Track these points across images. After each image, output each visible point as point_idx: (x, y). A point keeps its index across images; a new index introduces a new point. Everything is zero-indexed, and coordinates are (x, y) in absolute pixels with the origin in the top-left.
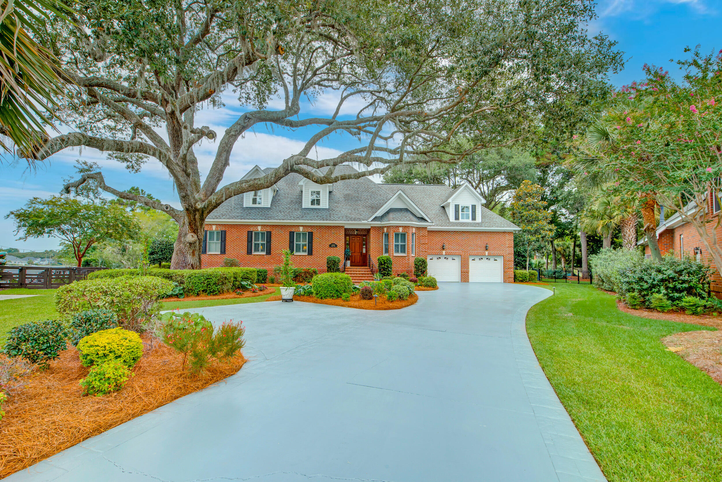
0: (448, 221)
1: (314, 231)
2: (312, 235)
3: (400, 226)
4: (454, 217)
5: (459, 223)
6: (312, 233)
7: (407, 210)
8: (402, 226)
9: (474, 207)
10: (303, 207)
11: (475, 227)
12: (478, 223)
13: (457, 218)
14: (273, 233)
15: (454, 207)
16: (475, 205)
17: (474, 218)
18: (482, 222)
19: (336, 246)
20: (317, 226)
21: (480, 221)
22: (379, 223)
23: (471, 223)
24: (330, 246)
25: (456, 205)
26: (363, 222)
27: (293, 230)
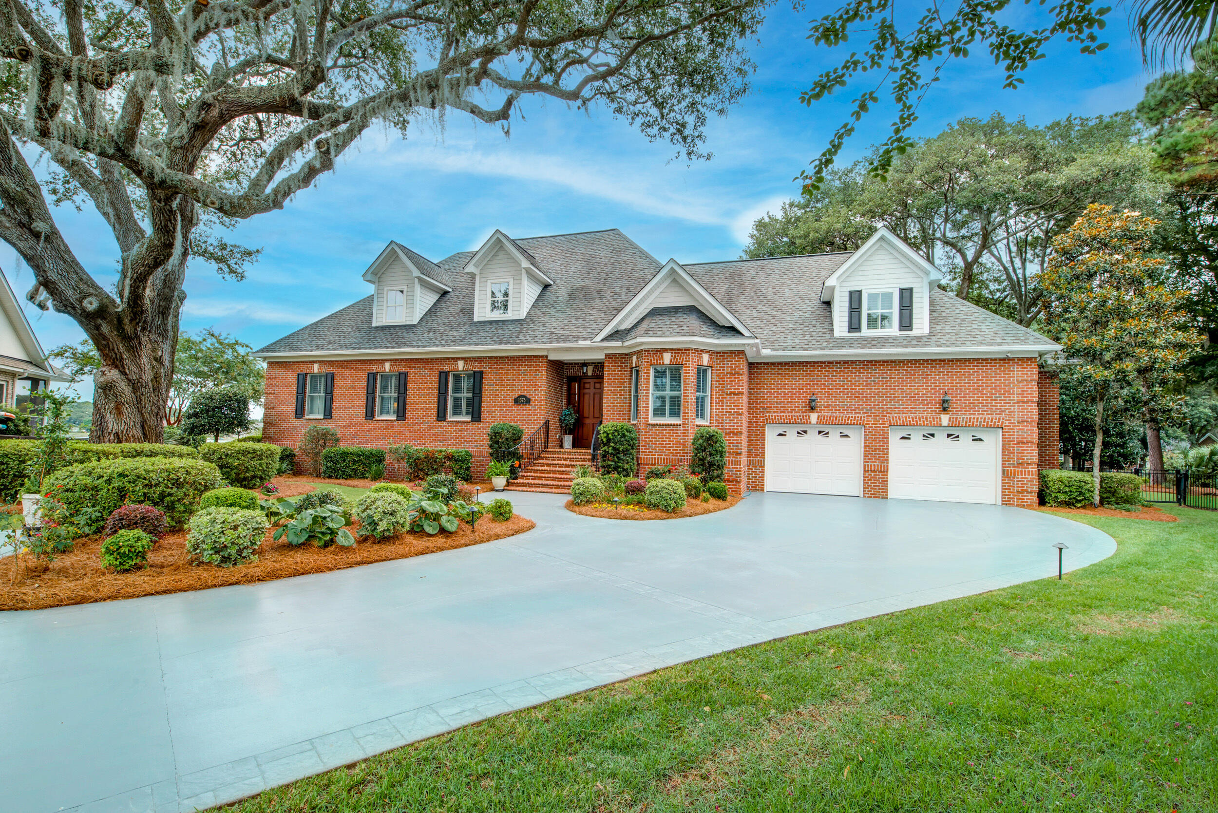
0: (828, 336)
1: (486, 368)
2: (481, 378)
3: (666, 350)
4: (847, 324)
5: (861, 338)
6: (481, 372)
7: (692, 310)
8: (672, 350)
9: (906, 294)
10: (475, 320)
11: (906, 347)
12: (919, 338)
13: (854, 327)
14: (411, 375)
15: (847, 299)
16: (911, 290)
17: (906, 324)
18: (932, 334)
19: (528, 401)
20: (490, 358)
21: (926, 330)
22: (619, 344)
23: (895, 338)
24: (516, 401)
25: (851, 293)
26: (581, 343)
27: (446, 367)
